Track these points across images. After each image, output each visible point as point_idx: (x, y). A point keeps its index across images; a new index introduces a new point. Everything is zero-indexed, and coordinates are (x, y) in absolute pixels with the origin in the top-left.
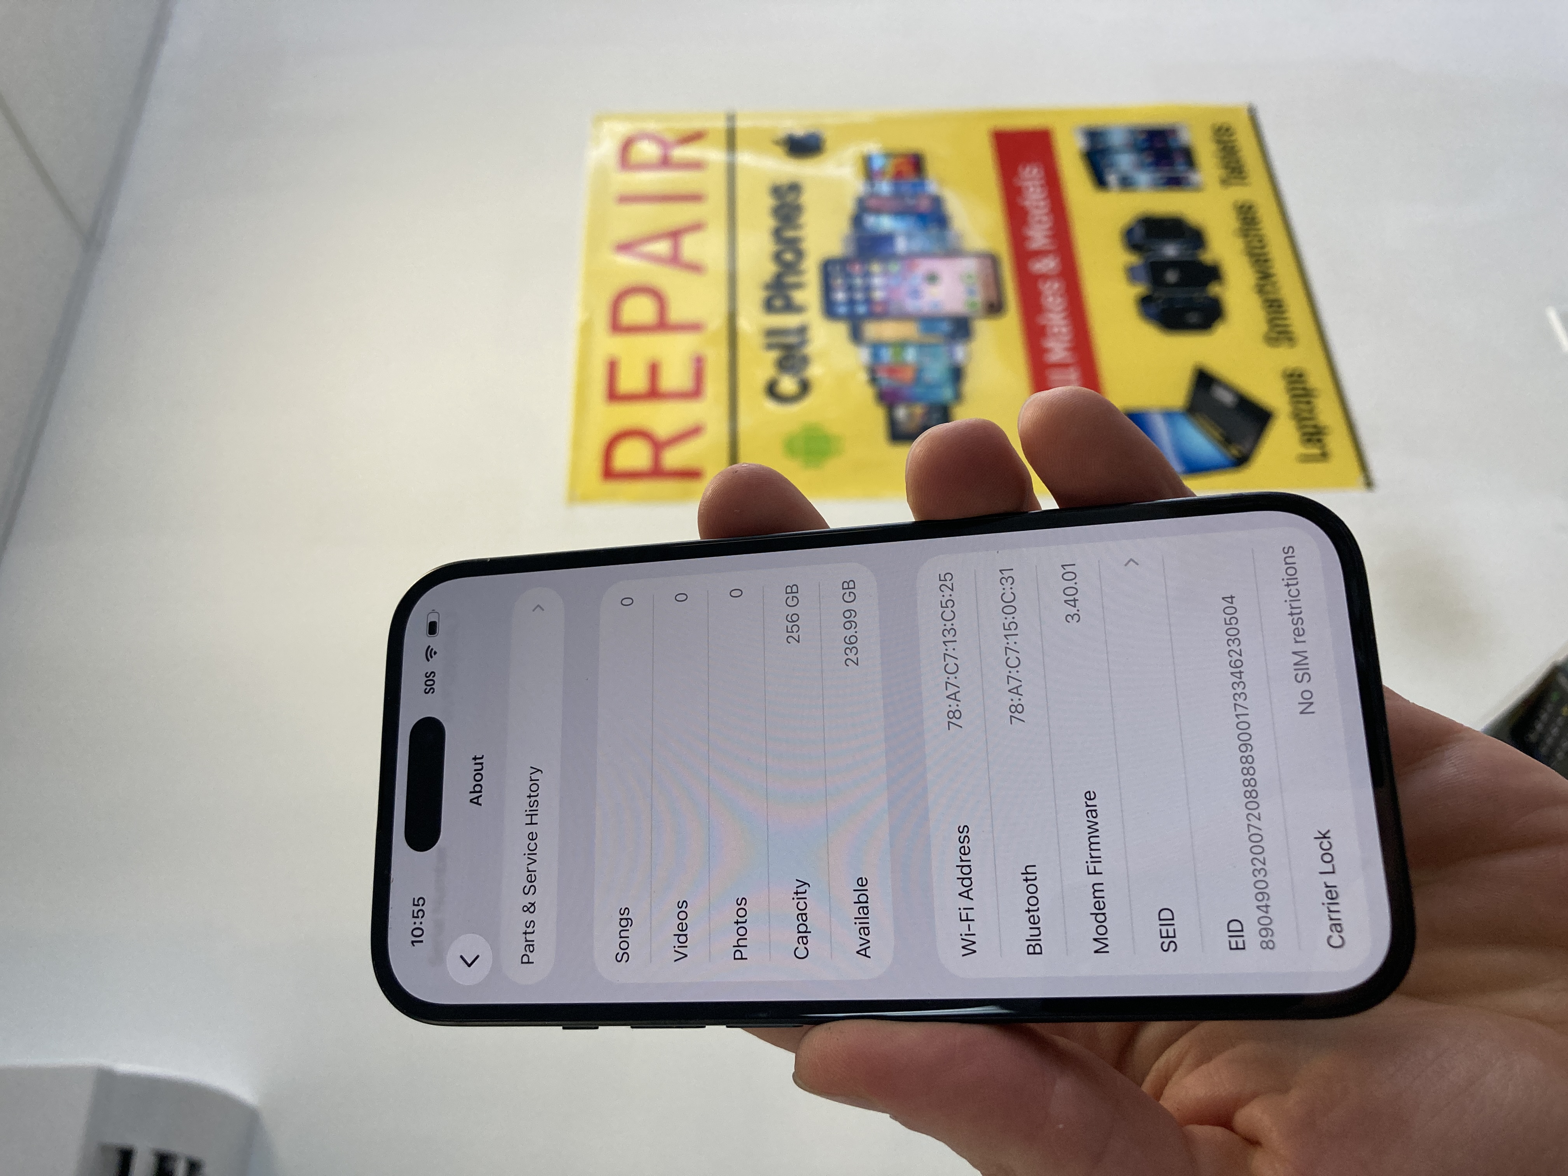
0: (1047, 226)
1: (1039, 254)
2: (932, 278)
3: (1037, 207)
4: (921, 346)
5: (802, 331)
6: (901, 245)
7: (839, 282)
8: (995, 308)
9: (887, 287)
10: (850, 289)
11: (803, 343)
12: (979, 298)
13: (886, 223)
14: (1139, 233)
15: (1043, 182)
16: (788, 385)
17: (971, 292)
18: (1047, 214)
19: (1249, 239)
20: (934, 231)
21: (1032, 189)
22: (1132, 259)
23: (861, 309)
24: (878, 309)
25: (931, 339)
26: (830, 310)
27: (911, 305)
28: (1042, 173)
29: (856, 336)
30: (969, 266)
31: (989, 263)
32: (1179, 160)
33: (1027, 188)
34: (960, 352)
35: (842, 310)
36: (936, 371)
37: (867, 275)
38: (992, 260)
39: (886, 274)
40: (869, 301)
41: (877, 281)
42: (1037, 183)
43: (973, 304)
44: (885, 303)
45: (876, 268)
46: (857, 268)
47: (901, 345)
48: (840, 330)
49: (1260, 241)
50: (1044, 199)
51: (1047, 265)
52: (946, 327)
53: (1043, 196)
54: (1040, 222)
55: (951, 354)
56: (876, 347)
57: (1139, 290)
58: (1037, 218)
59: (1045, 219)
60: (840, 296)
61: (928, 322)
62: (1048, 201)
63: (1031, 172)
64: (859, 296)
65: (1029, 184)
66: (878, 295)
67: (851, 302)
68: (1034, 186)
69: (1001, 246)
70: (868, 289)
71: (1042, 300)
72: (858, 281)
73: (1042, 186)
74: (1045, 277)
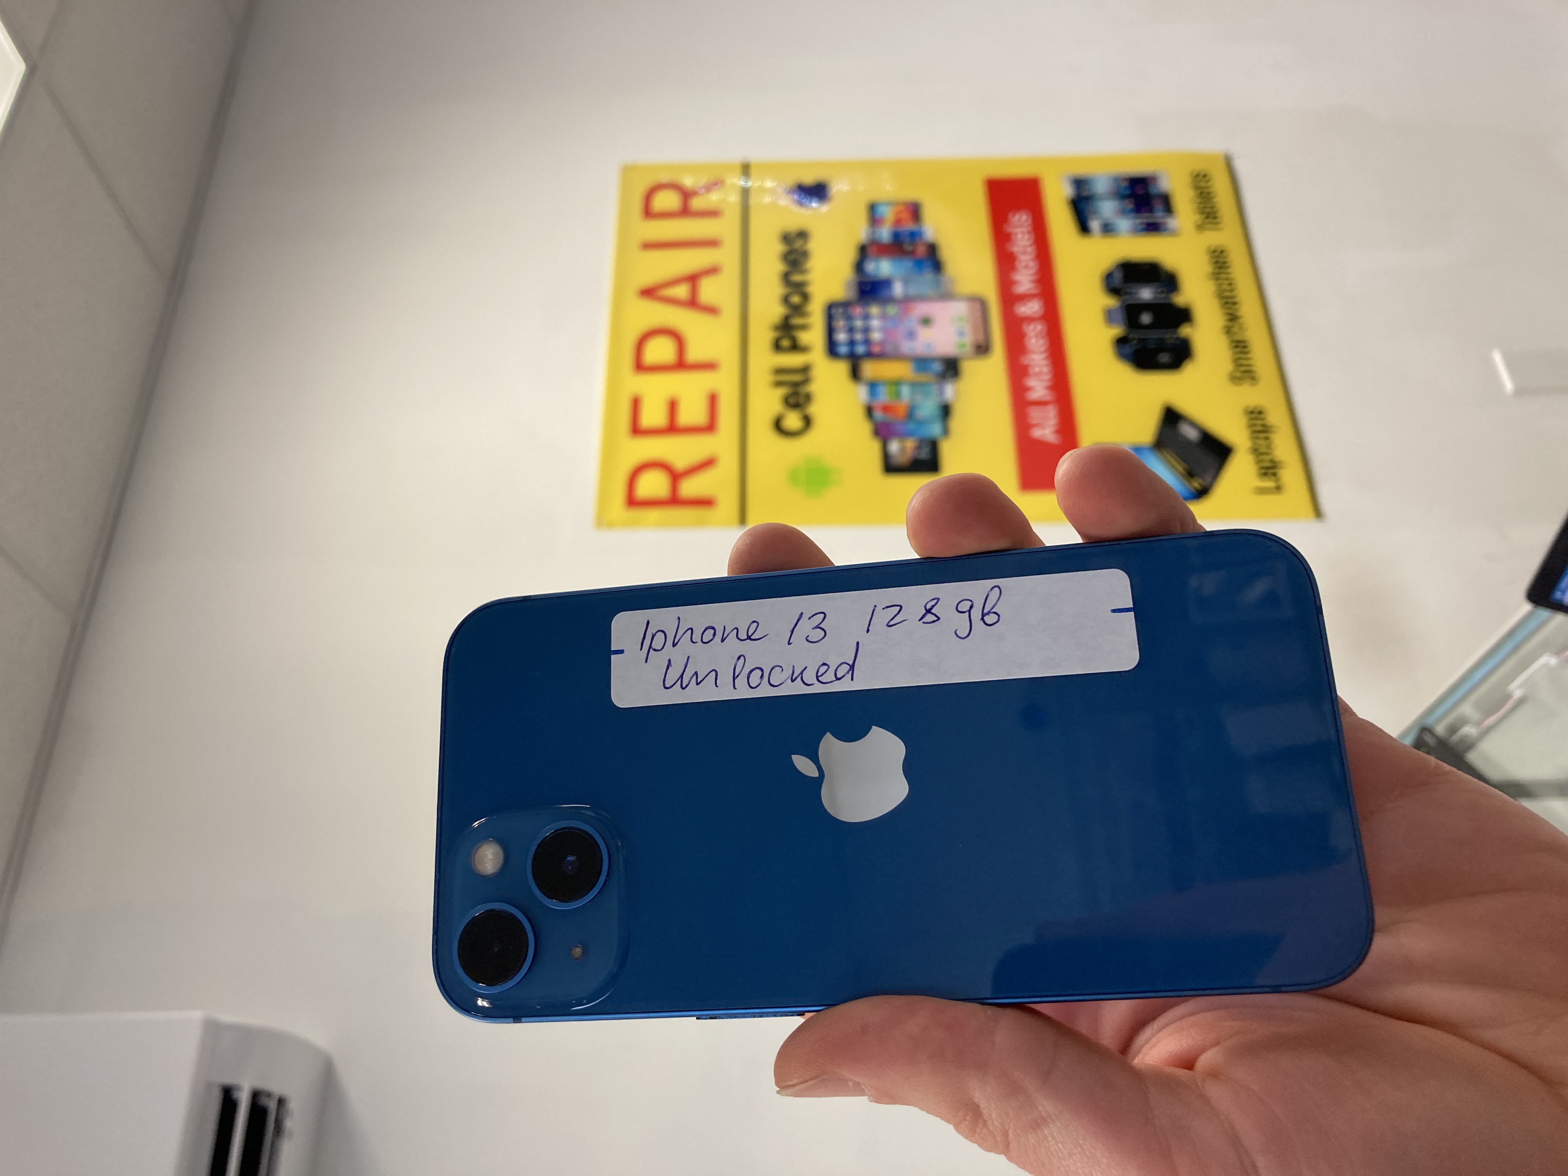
0: (1032, 271)
1: (1023, 298)
2: (926, 321)
3: (1024, 253)
4: (914, 385)
5: (805, 370)
6: (898, 289)
7: (840, 323)
8: (982, 349)
9: (884, 330)
10: (851, 330)
11: (806, 381)
12: (969, 340)
13: (883, 267)
14: (1118, 276)
15: (1030, 229)
16: (793, 421)
17: (961, 334)
18: (1033, 260)
19: (1221, 281)
20: (928, 276)
21: (1020, 236)
22: (1112, 302)
23: (860, 349)
24: (876, 349)
25: (923, 377)
26: (832, 349)
27: (907, 347)
28: (1030, 221)
29: (855, 374)
30: (959, 309)
31: (978, 306)
32: (1158, 207)
33: (1016, 234)
34: (950, 391)
35: (843, 350)
36: (928, 408)
37: (866, 317)
38: (980, 303)
39: (883, 317)
40: (867, 342)
41: (875, 323)
42: (1025, 230)
43: (962, 346)
44: (882, 343)
45: (875, 310)
46: (858, 311)
47: (897, 383)
48: (841, 368)
49: (1230, 284)
50: (1031, 245)
51: (1032, 308)
52: (937, 367)
53: (1028, 243)
54: (1026, 267)
55: (941, 392)
56: (873, 386)
57: (1117, 331)
58: (1023, 264)
59: (1031, 264)
60: (841, 337)
61: (921, 362)
62: (1034, 247)
63: (1020, 220)
64: (859, 337)
65: (1018, 230)
66: (876, 336)
67: (852, 343)
68: (1023, 233)
69: (989, 290)
70: (866, 330)
71: (1026, 340)
72: (859, 323)
73: (1029, 233)
74: (1030, 319)
